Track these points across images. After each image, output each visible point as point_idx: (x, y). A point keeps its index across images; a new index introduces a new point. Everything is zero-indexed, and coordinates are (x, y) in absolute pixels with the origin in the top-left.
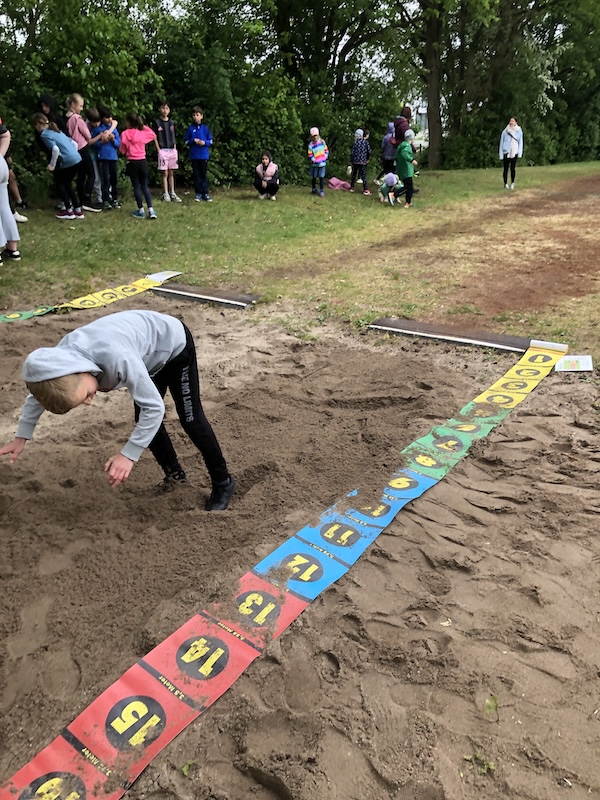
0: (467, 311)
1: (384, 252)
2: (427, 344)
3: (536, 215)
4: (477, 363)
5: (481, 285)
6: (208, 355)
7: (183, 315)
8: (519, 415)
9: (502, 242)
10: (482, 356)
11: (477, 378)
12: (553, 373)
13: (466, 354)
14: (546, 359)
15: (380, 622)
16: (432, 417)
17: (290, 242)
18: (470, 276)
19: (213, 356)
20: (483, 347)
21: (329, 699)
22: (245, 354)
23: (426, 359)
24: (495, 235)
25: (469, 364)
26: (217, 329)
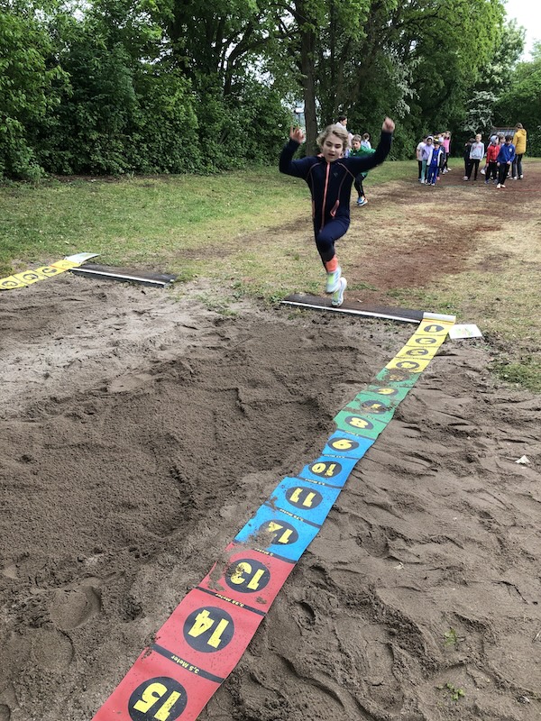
0: (363, 287)
1: (281, 236)
2: (335, 317)
3: (406, 203)
4: (381, 333)
5: (370, 265)
6: (137, 330)
7: (106, 293)
8: (425, 377)
9: (381, 227)
10: (383, 327)
11: (383, 347)
12: (447, 340)
13: (370, 326)
14: (439, 329)
15: (342, 570)
16: (352, 382)
17: (195, 226)
18: (360, 257)
19: (141, 331)
20: (384, 319)
21: (310, 645)
22: (172, 329)
23: (335, 330)
24: (374, 220)
25: (374, 334)
26: (141, 306)
